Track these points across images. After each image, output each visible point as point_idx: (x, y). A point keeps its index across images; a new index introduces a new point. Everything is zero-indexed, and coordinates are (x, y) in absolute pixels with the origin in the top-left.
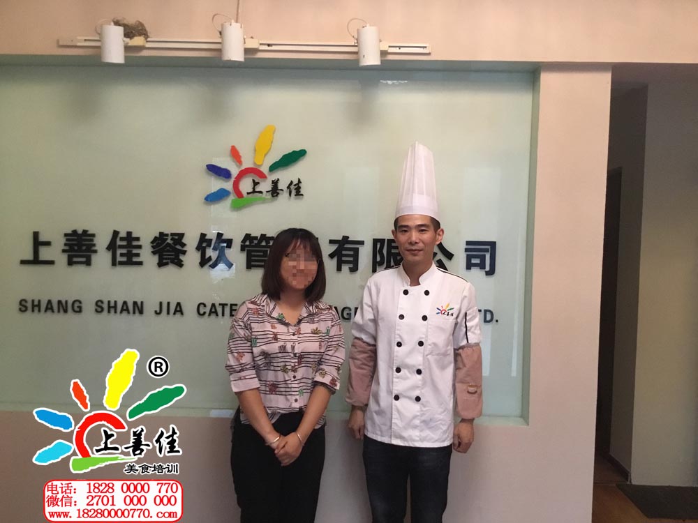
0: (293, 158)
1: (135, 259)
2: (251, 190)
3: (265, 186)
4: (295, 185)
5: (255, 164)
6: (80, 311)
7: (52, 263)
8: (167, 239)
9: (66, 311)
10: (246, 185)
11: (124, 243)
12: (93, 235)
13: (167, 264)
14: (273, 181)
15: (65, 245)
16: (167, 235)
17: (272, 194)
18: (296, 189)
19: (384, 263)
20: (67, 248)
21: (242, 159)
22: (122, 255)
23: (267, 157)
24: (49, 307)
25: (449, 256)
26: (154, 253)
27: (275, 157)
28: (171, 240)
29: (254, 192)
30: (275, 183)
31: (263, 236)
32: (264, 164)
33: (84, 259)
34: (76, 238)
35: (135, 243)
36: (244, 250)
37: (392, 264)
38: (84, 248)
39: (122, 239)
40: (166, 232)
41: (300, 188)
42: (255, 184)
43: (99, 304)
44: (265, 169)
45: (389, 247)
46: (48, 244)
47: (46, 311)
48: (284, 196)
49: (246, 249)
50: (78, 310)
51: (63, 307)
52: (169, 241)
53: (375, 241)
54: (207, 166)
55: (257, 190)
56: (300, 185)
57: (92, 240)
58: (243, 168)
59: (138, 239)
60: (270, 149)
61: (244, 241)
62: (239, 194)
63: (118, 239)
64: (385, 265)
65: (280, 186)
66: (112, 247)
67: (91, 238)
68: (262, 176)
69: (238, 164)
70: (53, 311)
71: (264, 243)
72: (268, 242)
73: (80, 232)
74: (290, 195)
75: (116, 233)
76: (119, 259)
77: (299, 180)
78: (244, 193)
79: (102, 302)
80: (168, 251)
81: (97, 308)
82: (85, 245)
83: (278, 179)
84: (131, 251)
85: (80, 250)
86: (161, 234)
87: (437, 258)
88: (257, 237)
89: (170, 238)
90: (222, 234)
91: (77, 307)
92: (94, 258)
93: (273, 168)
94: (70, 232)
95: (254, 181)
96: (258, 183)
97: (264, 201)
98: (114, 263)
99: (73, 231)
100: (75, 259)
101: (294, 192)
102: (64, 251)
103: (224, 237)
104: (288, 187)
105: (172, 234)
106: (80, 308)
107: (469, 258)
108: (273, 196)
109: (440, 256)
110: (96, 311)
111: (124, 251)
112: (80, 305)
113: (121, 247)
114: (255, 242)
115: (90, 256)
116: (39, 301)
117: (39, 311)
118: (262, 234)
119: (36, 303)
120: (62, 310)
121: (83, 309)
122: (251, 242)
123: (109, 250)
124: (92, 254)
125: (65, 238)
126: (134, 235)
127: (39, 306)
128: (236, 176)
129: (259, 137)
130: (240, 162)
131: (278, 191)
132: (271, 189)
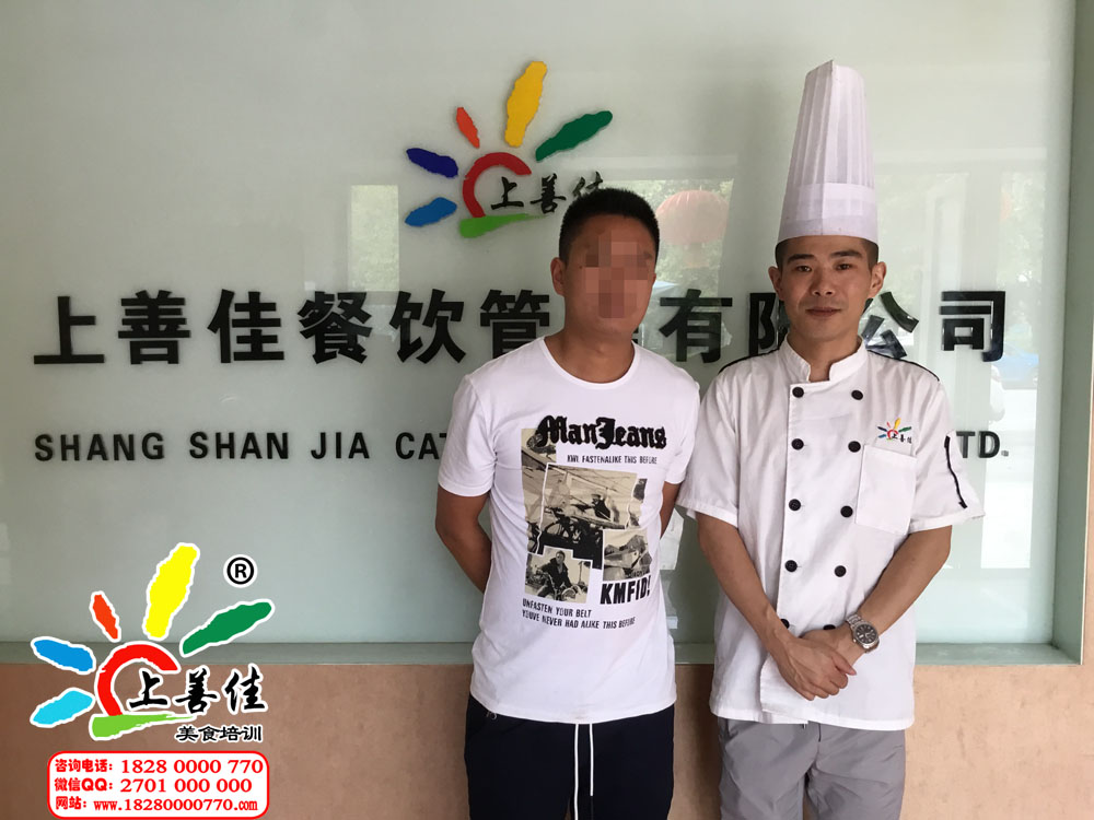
0: (584, 128)
1: (267, 348)
2: (501, 200)
3: (527, 190)
4: (590, 187)
5: (505, 144)
6: (160, 456)
7: (98, 359)
8: (331, 305)
9: (130, 456)
10: (488, 188)
11: (245, 315)
12: (181, 301)
13: (332, 356)
14: (544, 181)
15: (125, 322)
16: (331, 297)
17: (543, 207)
19: (772, 343)
20: (127, 328)
21: (479, 136)
22: (241, 340)
23: (530, 129)
24: (97, 448)
25: (910, 324)
26: (306, 334)
28: (339, 306)
29: (506, 203)
30: (548, 184)
31: (526, 295)
32: (525, 144)
33: (163, 351)
34: (145, 307)
35: (265, 315)
36: (488, 324)
38: (163, 327)
39: (239, 307)
40: (329, 290)
42: (509, 186)
43: (199, 439)
46: (89, 320)
47: (90, 458)
49: (492, 321)
50: (155, 452)
51: (124, 447)
52: (336, 309)
53: (755, 298)
54: (408, 151)
55: (510, 200)
56: (600, 186)
57: (179, 312)
58: (483, 152)
59: (272, 307)
60: (536, 111)
61: (486, 305)
62: (475, 209)
63: (232, 308)
65: (560, 190)
66: (219, 323)
67: (178, 307)
68: (521, 169)
69: (471, 147)
70: (105, 458)
71: (527, 309)
72: (536, 306)
73: (153, 294)
75: (227, 296)
76: (235, 347)
77: (598, 175)
78: (486, 207)
79: (204, 436)
80: (334, 330)
81: (194, 448)
82: (164, 322)
84: (260, 331)
85: (154, 332)
86: (319, 295)
87: (883, 328)
88: (514, 296)
89: (337, 302)
90: (444, 293)
91: (154, 448)
92: (185, 347)
93: (544, 151)
94: (133, 296)
95: (504, 180)
96: (514, 185)
97: (526, 222)
98: (225, 358)
99: (137, 294)
100: (145, 351)
102: (122, 335)
103: (445, 299)
104: (577, 192)
105: (342, 296)
106: (159, 449)
107: (948, 326)
108: (545, 212)
110: (193, 453)
111: (245, 331)
112: (158, 443)
113: (238, 323)
114: (510, 306)
115: (176, 342)
116: (76, 438)
117: (77, 458)
118: (522, 291)
119: (70, 441)
120: (122, 455)
121: (166, 451)
122: (502, 307)
123: (215, 331)
124: (179, 339)
125: (124, 308)
126: (264, 299)
127: (76, 447)
128: (468, 170)
129: (513, 87)
130: (475, 142)
131: (555, 201)
132: (540, 197)
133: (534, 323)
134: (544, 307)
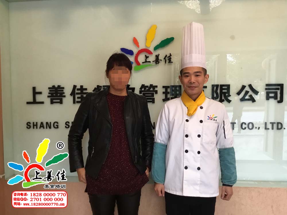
0: (167, 42)
2: (145, 61)
3: (152, 58)
4: (168, 57)
5: (146, 46)
6: (58, 128)
7: (42, 103)
8: (101, 89)
9: (50, 128)
10: (141, 58)
11: (79, 92)
12: (63, 88)
14: (156, 56)
15: (49, 93)
16: (101, 87)
17: (156, 63)
18: (169, 59)
19: (218, 98)
20: (50, 95)
21: (140, 44)
22: (78, 98)
23: (152, 43)
24: (42, 126)
25: (256, 93)
27: (157, 42)
28: (103, 89)
29: (146, 62)
30: (157, 57)
31: (151, 86)
32: (151, 47)
33: (59, 101)
34: (54, 89)
35: (84, 91)
36: (141, 93)
37: (223, 98)
38: (59, 95)
39: (78, 89)
40: (100, 85)
41: (171, 58)
42: (147, 57)
43: (67, 123)
44: (151, 49)
45: (222, 89)
46: (40, 93)
47: (40, 128)
48: (162, 63)
49: (142, 92)
50: (56, 127)
51: (49, 125)
52: (102, 90)
53: (213, 86)
54: (121, 49)
55: (147, 61)
56: (171, 57)
57: (63, 91)
58: (140, 49)
59: (86, 89)
60: (154, 38)
61: (141, 88)
62: (138, 63)
63: (76, 90)
64: (219, 99)
65: (160, 58)
66: (73, 94)
67: (63, 89)
68: (150, 53)
69: (137, 47)
70: (44, 128)
71: (152, 89)
72: (154, 89)
73: (56, 86)
74: (166, 62)
75: (75, 87)
76: (77, 100)
77: (170, 54)
78: (141, 63)
79: (69, 123)
81: (66, 125)
82: (59, 93)
83: (159, 54)
84: (83, 95)
85: (57, 96)
86: (98, 86)
87: (249, 94)
88: (148, 86)
90: (129, 85)
91: (56, 126)
92: (64, 100)
93: (156, 48)
94: (52, 87)
95: (146, 56)
96: (148, 57)
97: (151, 66)
98: (74, 102)
99: (52, 86)
100: (54, 101)
101: (167, 61)
102: (48, 97)
103: (130, 87)
104: (165, 58)
105: (103, 86)
106: (57, 126)
107: (268, 94)
108: (156, 64)
109: (251, 93)
110: (66, 127)
111: (79, 96)
112: (57, 124)
113: (78, 94)
114: (147, 88)
115: (62, 99)
116: (37, 123)
117: (37, 128)
118: (150, 85)
119: (35, 124)
120: (48, 127)
121: (59, 126)
122: (145, 89)
123: (72, 96)
124: (63, 98)
125: (49, 90)
126: (84, 87)
127: (37, 125)
128: (136, 53)
129: (148, 32)
130: (138, 46)
131: (159, 61)
132: (155, 60)
133: (154, 93)
134: (156, 89)
